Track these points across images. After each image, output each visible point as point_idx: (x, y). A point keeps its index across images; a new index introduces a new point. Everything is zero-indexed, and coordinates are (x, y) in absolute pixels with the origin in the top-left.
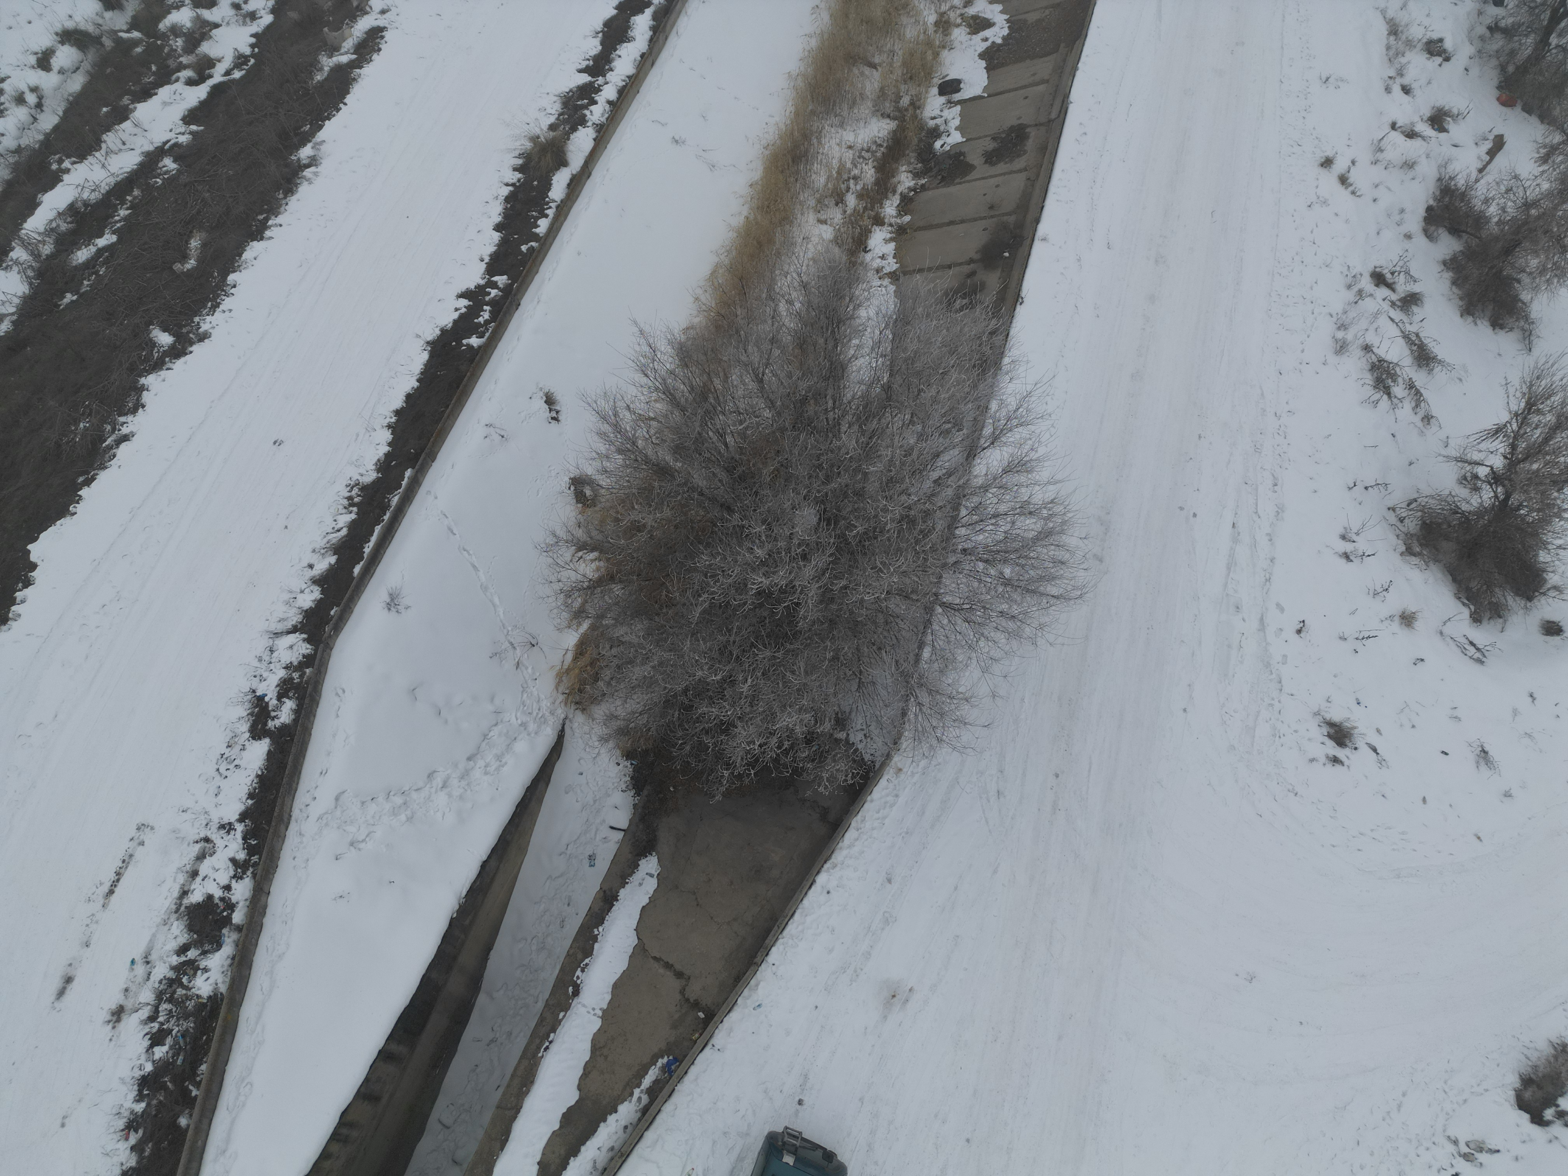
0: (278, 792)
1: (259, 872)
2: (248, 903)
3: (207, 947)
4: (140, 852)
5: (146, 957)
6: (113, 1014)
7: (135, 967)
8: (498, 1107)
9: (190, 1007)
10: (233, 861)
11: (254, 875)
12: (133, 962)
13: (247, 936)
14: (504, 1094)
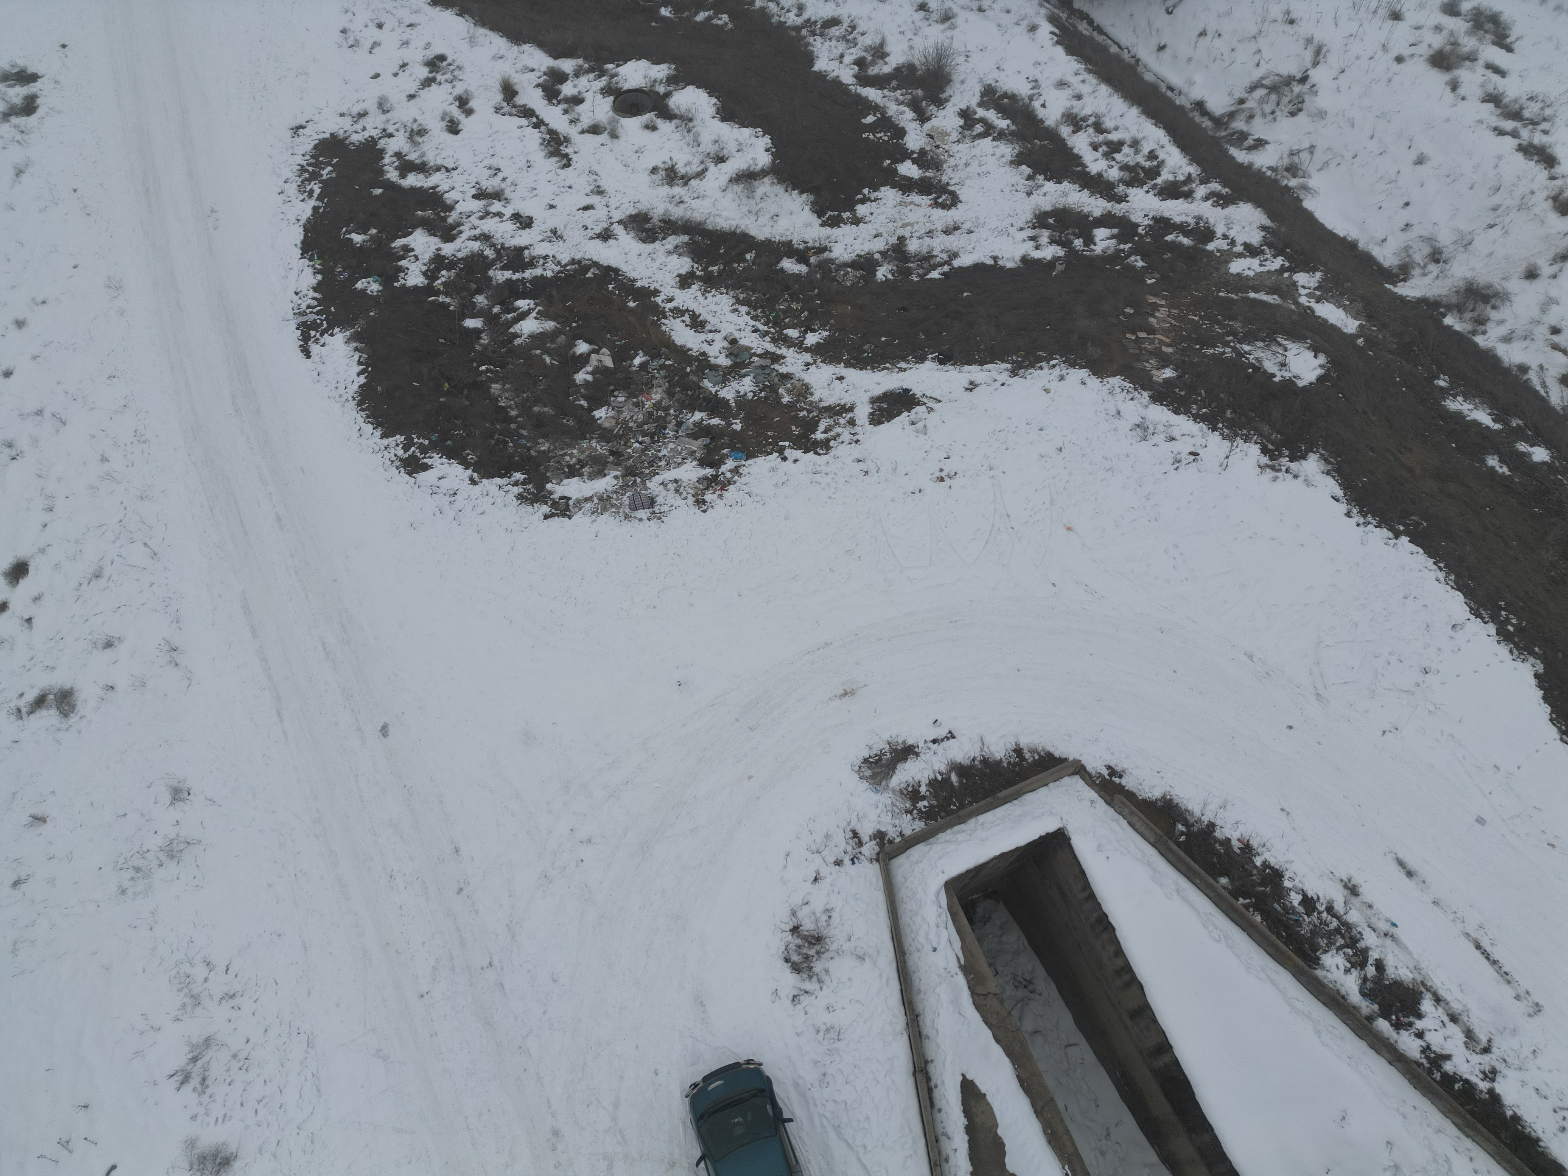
0: (1505, 1144)
1: (1420, 1071)
2: (1392, 1042)
3: (1369, 985)
4: (1508, 992)
5: (1392, 936)
6: (1354, 886)
7: (1389, 924)
8: (1052, 1099)
9: (1320, 940)
10: (1448, 1057)
11: (1419, 1064)
12: (1395, 925)
13: (1359, 1020)
14: (1058, 1112)
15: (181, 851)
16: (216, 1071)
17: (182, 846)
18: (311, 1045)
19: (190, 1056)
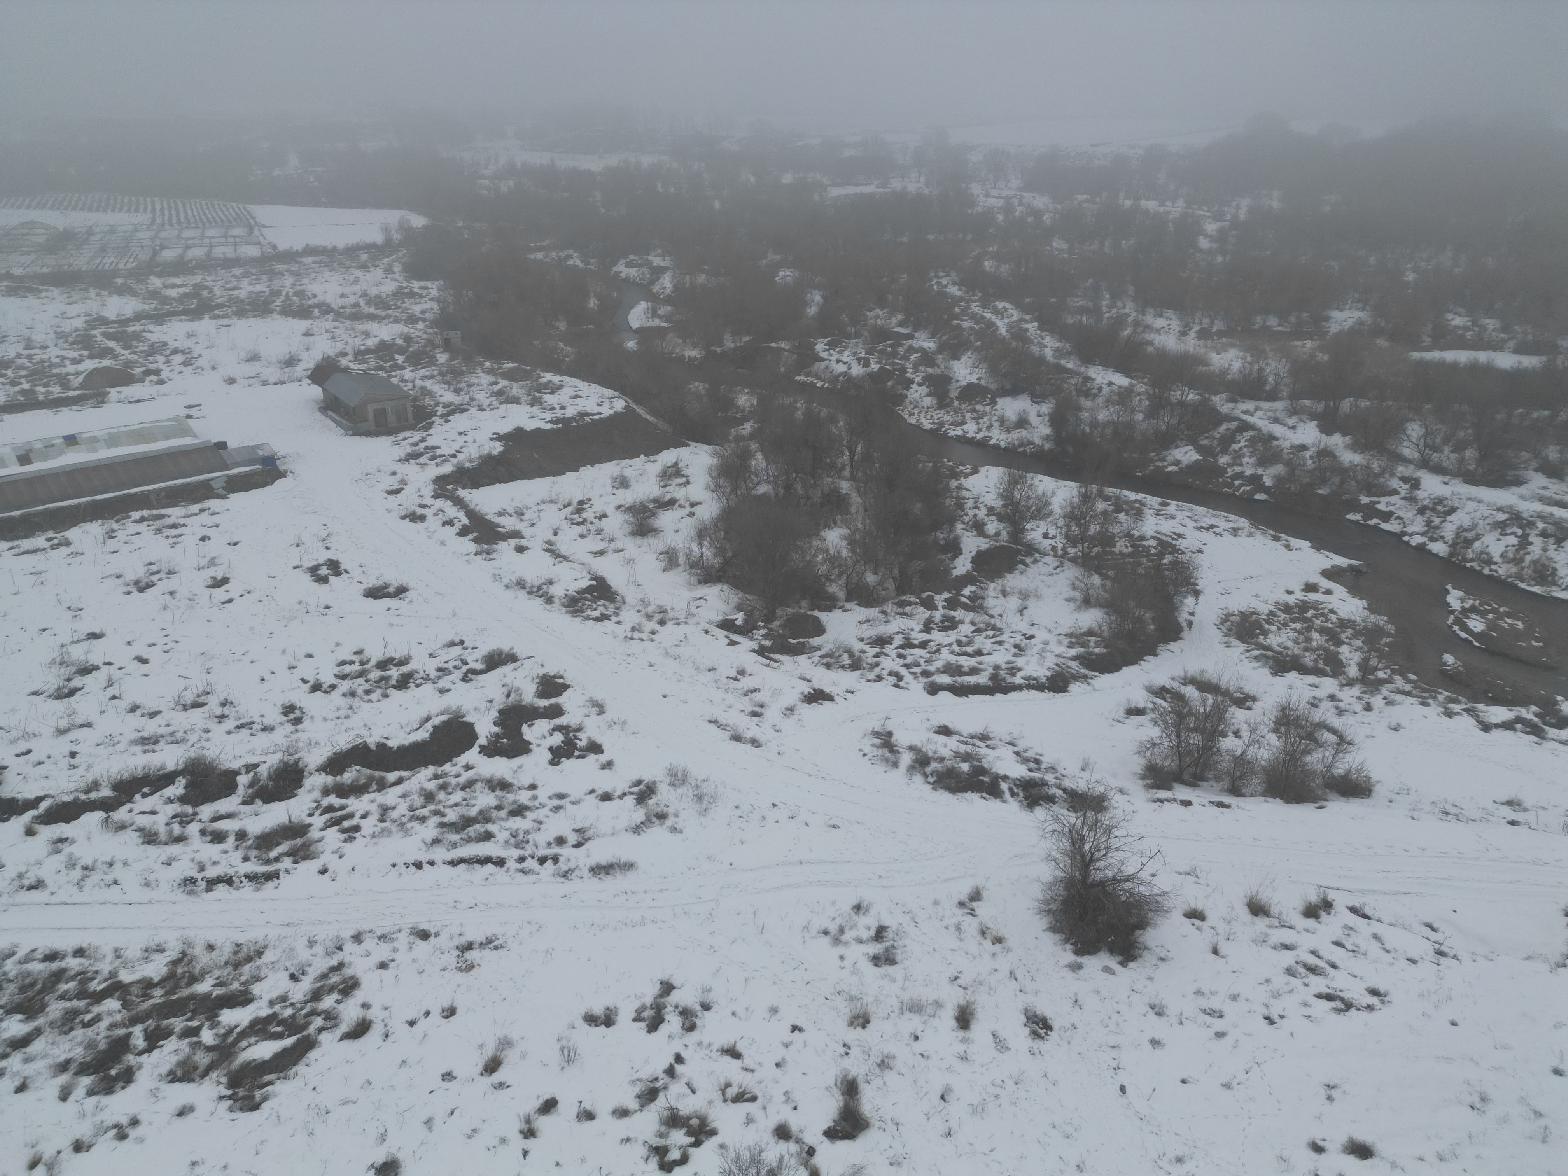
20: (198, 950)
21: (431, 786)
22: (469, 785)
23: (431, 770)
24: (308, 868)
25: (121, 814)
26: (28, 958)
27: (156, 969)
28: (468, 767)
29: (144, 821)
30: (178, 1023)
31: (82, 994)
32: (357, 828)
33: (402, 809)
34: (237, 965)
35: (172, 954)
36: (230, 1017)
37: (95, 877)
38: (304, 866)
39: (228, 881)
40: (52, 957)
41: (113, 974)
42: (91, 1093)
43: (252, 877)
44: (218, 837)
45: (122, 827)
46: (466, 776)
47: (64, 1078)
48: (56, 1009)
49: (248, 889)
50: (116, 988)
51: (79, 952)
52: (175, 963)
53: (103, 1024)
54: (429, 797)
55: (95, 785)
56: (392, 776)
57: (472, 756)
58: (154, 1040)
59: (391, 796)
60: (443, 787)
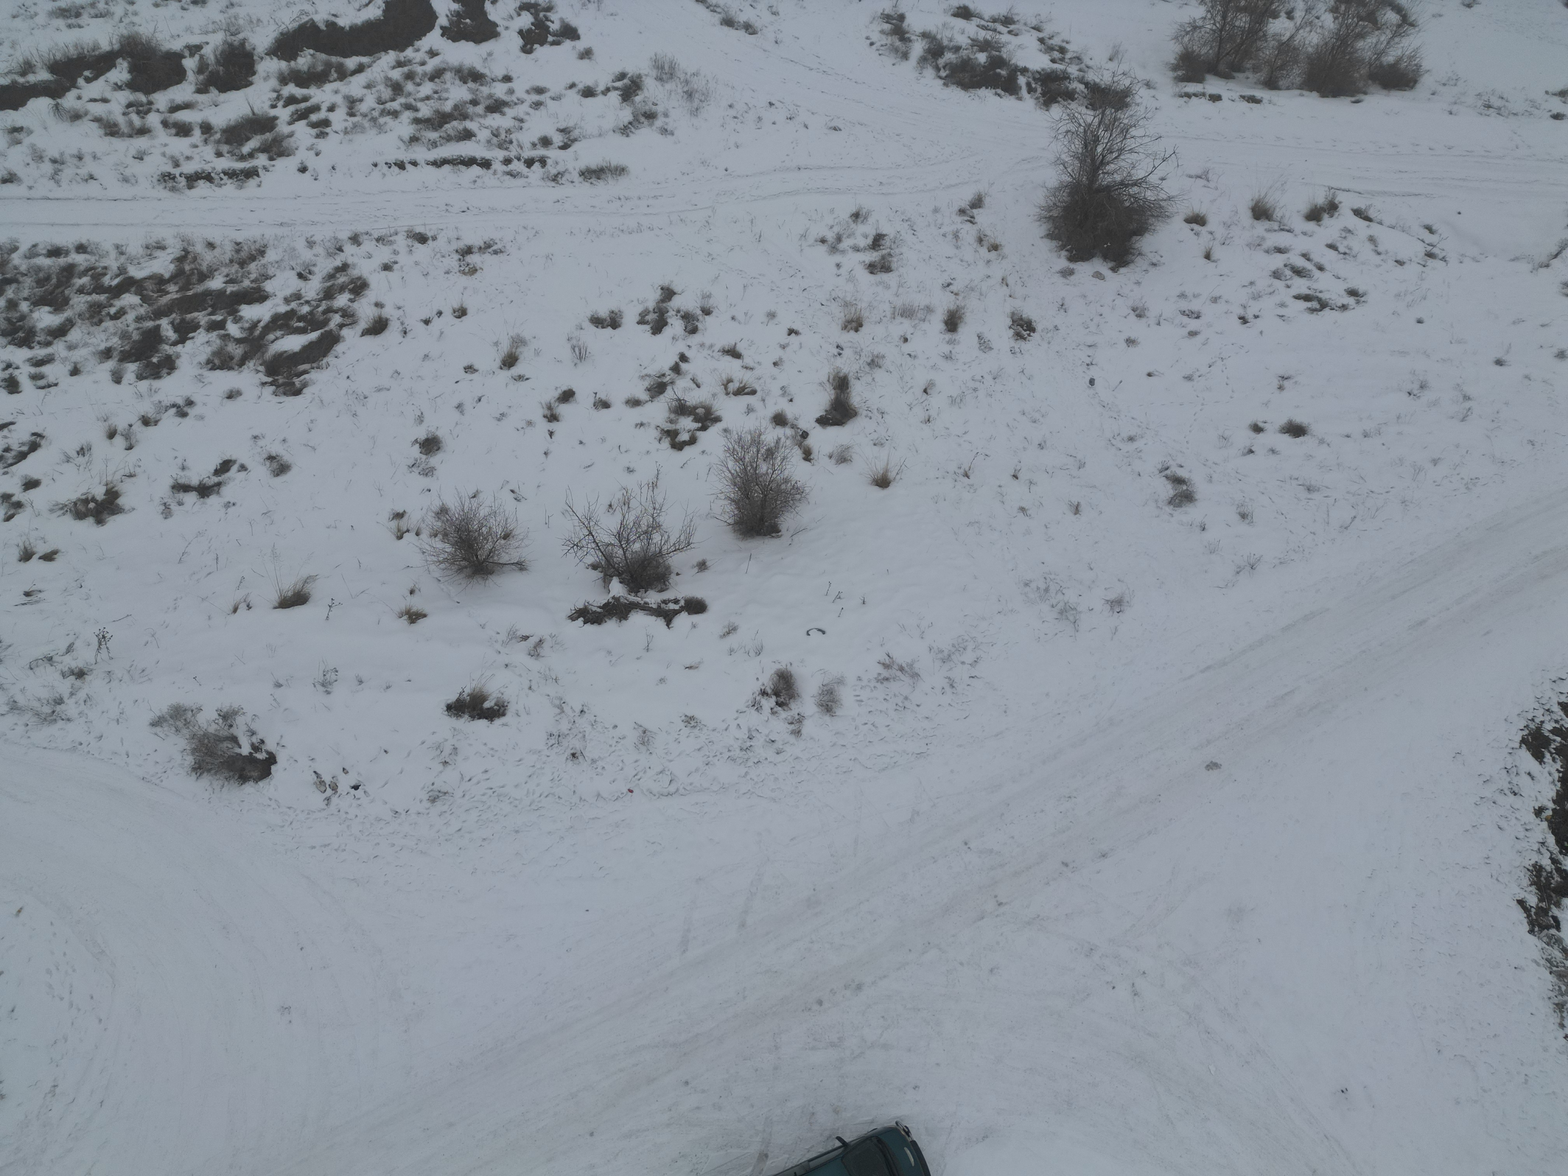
15: (1068, 619)
16: (894, 686)
17: (1072, 618)
18: (918, 756)
19: (904, 665)
20: (199, 248)
21: (396, 75)
22: (436, 75)
23: (390, 57)
24: (285, 166)
25: (69, 100)
26: (32, 253)
27: (163, 265)
28: (433, 54)
29: (98, 109)
30: (202, 317)
31: (99, 289)
32: (326, 123)
33: (369, 103)
34: (242, 264)
35: (174, 251)
36: (250, 312)
37: (68, 172)
38: (281, 163)
39: (208, 178)
40: (55, 252)
41: (122, 270)
42: (140, 377)
43: (231, 174)
44: (183, 130)
45: (76, 116)
46: (432, 64)
47: (111, 364)
48: (79, 303)
49: (229, 187)
50: (128, 284)
51: (81, 248)
52: (180, 260)
53: (130, 317)
54: (397, 89)
55: (27, 68)
56: (351, 62)
57: (433, 39)
58: (185, 331)
59: (355, 86)
60: (410, 76)
